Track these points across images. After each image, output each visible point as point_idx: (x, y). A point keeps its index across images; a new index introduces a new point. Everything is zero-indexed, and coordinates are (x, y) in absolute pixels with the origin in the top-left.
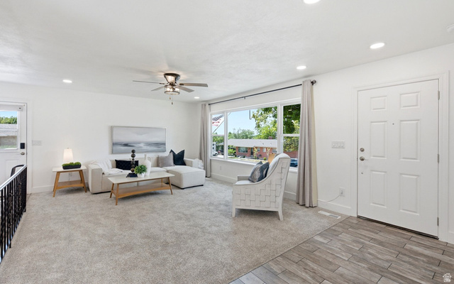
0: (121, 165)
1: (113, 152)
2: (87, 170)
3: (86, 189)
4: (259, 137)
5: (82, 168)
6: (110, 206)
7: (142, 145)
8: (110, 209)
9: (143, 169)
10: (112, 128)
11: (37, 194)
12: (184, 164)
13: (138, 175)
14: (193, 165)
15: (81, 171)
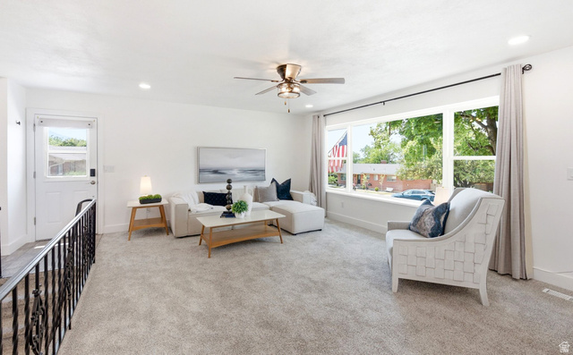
0: (211, 198)
1: (199, 182)
2: (169, 205)
3: (168, 230)
4: (366, 161)
5: (164, 202)
6: (201, 260)
7: (235, 172)
8: (202, 264)
9: (242, 207)
10: (198, 150)
11: (111, 235)
12: (290, 198)
13: (236, 215)
14: (304, 200)
15: (161, 207)
